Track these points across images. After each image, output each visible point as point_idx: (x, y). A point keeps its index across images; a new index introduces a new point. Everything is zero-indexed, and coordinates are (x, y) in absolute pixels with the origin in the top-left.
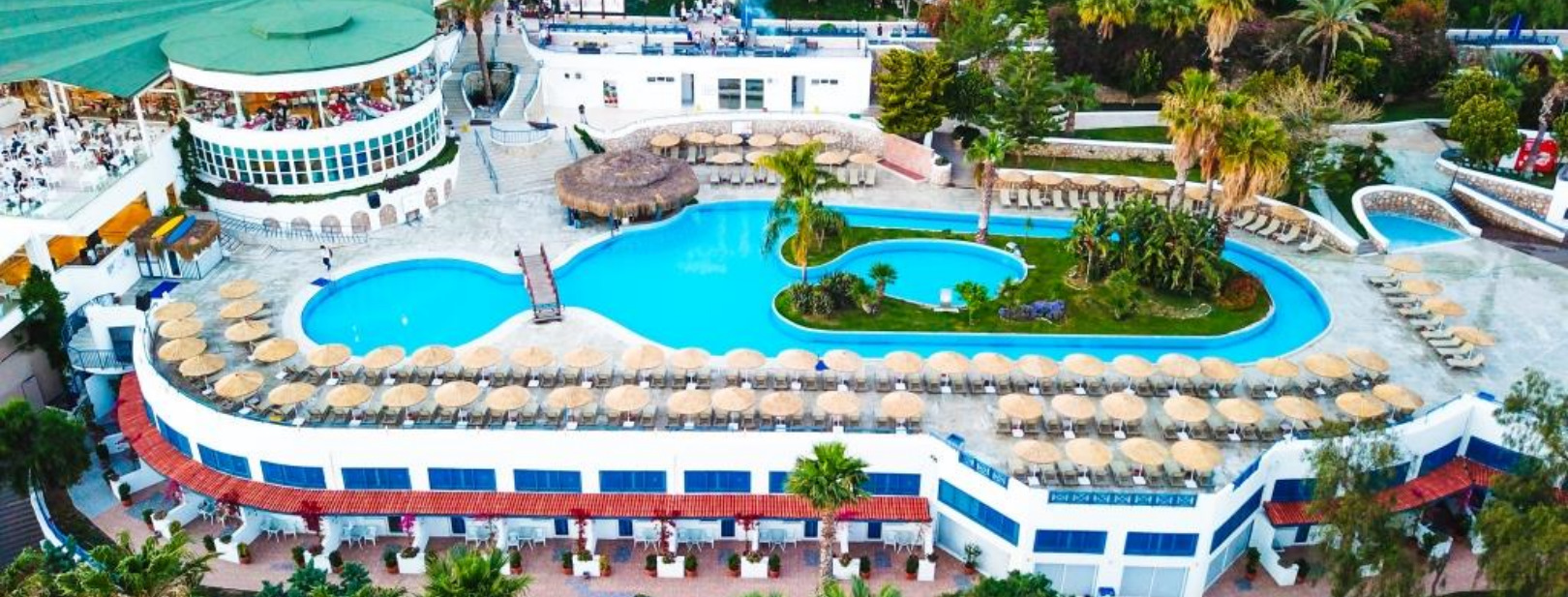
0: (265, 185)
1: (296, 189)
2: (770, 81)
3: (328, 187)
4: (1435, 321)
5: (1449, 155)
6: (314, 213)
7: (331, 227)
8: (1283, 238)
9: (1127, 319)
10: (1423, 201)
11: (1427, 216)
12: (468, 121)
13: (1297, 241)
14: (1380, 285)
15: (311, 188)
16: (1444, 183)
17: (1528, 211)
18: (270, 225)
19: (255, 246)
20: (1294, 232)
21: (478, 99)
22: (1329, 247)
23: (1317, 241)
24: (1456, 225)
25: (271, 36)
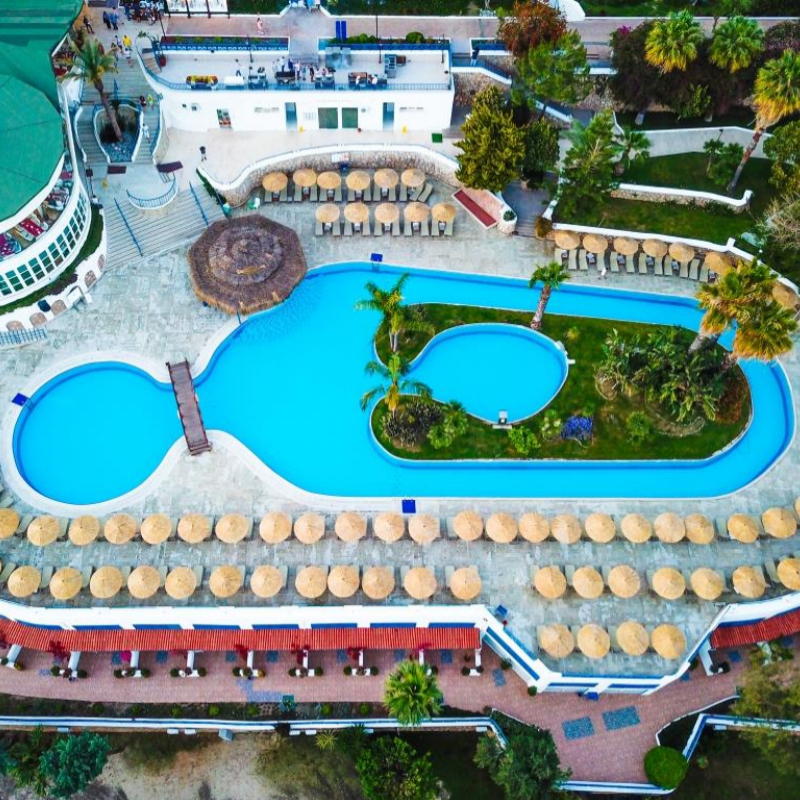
2: (364, 110)
7: (15, 326)
12: (106, 169)
21: (108, 136)
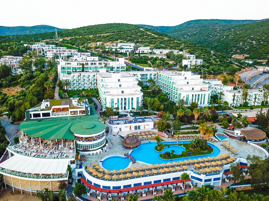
0: (88, 149)
1: (92, 149)
2: (141, 126)
3: (96, 148)
4: (231, 149)
5: (222, 128)
6: (95, 152)
7: (97, 153)
8: (210, 140)
9: (200, 153)
10: (222, 134)
11: (223, 136)
13: (211, 141)
14: (223, 145)
15: (94, 149)
16: (223, 131)
17: (233, 134)
18: (89, 154)
19: (88, 158)
20: (211, 140)
22: (215, 141)
23: (214, 140)
24: (226, 136)
25: (86, 129)
